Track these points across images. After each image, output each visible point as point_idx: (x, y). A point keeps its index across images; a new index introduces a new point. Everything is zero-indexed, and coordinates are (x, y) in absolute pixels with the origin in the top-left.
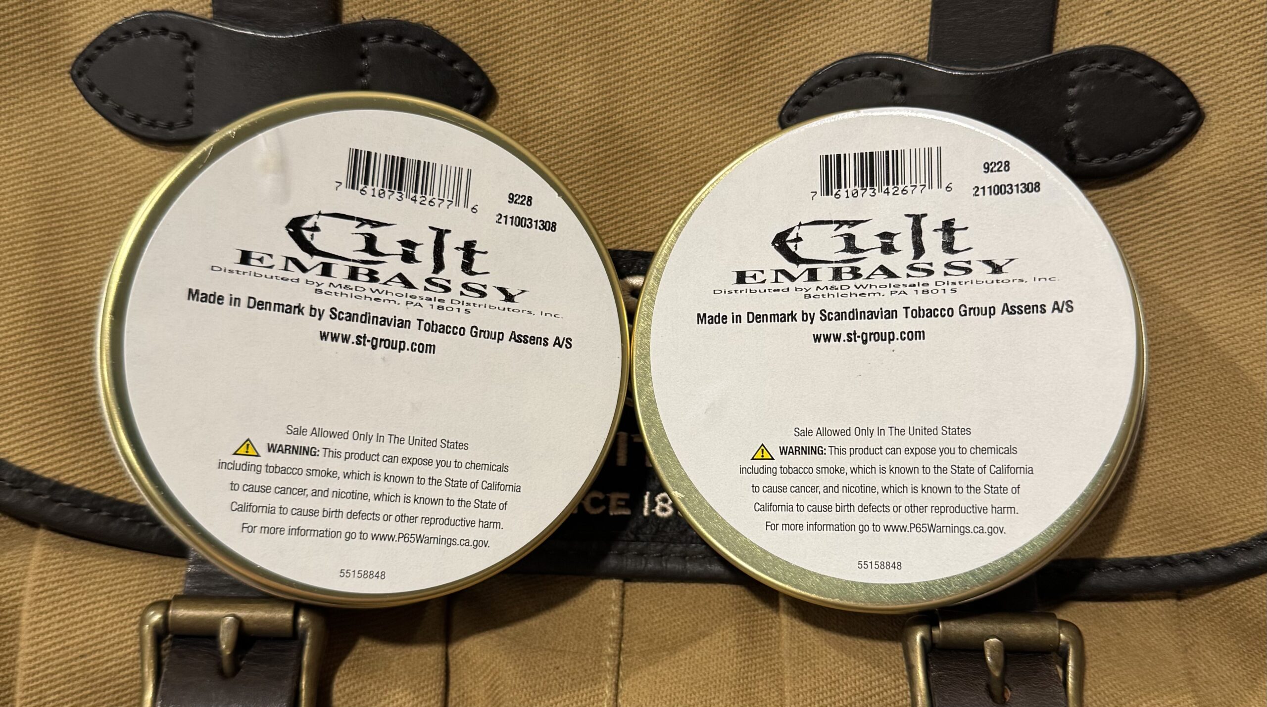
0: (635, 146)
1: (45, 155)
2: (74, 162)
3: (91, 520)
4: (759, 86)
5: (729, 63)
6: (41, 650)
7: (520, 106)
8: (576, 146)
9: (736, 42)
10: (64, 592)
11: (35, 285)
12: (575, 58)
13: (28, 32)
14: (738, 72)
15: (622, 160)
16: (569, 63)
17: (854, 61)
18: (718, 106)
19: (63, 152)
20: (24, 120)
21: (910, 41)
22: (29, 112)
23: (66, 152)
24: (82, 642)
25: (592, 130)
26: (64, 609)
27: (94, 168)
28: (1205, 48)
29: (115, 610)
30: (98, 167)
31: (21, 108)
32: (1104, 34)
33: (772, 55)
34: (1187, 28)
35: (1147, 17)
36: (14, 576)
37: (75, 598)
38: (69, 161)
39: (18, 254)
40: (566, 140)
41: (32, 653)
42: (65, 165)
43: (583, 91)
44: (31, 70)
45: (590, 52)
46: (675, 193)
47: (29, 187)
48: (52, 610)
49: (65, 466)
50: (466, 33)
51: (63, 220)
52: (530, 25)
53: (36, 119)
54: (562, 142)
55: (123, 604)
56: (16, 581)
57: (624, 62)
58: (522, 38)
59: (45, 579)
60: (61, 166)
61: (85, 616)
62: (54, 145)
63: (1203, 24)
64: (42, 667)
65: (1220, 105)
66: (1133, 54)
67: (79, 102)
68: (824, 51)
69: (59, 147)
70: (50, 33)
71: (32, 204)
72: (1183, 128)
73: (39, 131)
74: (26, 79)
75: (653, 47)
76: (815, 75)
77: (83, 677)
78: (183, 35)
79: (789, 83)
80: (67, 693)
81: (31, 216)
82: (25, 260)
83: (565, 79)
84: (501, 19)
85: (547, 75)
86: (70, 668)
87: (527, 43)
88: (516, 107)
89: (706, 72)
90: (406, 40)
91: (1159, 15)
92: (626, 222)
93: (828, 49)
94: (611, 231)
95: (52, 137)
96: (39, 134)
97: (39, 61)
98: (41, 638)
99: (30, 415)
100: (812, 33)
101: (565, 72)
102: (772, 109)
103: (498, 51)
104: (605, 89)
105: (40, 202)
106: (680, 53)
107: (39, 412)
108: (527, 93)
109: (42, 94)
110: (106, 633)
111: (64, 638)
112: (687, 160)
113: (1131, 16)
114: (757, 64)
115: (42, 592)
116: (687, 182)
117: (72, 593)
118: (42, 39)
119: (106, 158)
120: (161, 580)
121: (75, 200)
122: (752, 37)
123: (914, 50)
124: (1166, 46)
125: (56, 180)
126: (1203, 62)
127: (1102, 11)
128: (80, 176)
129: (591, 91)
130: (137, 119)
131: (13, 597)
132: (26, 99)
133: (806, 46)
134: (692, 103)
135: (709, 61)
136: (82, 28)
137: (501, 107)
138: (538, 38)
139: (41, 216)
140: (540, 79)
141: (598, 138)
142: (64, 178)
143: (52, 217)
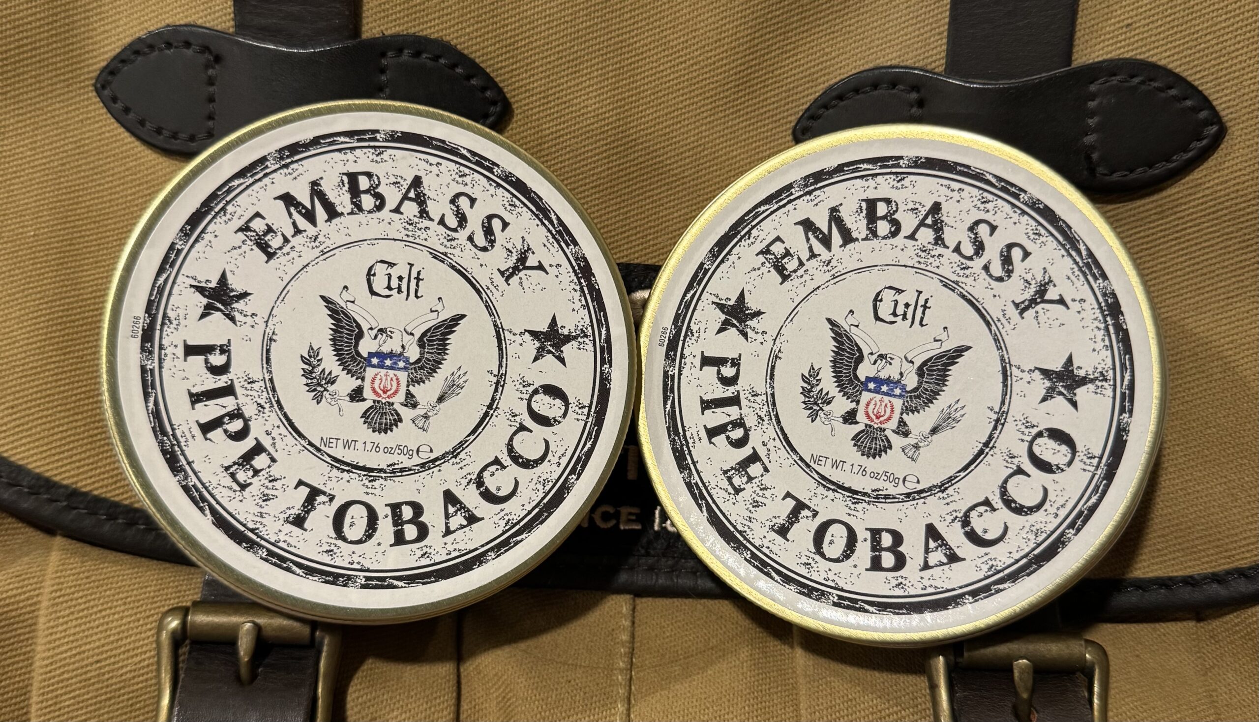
0: (648, 160)
1: (68, 166)
2: (96, 174)
3: (107, 527)
4: (773, 100)
5: (743, 77)
6: (58, 654)
7: (535, 121)
8: (589, 161)
9: (751, 57)
10: (81, 597)
11: (56, 294)
12: (590, 73)
13: (54, 46)
14: (753, 86)
15: (635, 175)
16: (584, 78)
17: (870, 74)
18: (732, 120)
19: (85, 164)
20: (49, 132)
21: (926, 54)
22: (53, 124)
23: (89, 163)
24: (98, 647)
25: (606, 144)
26: (81, 614)
27: (115, 180)
28: (1227, 61)
29: (131, 616)
30: (120, 179)
31: (46, 120)
32: (1124, 47)
33: (786, 68)
34: (1209, 41)
35: (1168, 30)
36: (31, 581)
37: (92, 603)
38: (91, 172)
39: (41, 263)
40: (580, 155)
41: (48, 658)
42: (88, 176)
43: (597, 105)
44: (56, 84)
45: (605, 67)
46: (687, 207)
47: (52, 197)
48: (68, 615)
49: (83, 473)
50: (483, 49)
51: (85, 231)
52: (546, 40)
53: (60, 131)
54: (576, 157)
55: (140, 609)
56: (34, 586)
57: (639, 77)
58: (539, 54)
59: (62, 583)
60: (83, 177)
61: (102, 621)
62: (77, 157)
63: (1226, 37)
64: (58, 672)
65: (1244, 118)
66: (1154, 67)
67: (102, 115)
68: (840, 65)
69: (82, 159)
70: (75, 46)
71: (54, 214)
72: (1205, 142)
73: (62, 142)
74: (51, 92)
75: (667, 62)
76: (831, 88)
77: (98, 682)
78: (205, 49)
79: (803, 97)
80: (81, 698)
81: (52, 226)
82: (47, 269)
83: (579, 94)
84: (518, 35)
85: (562, 90)
86: (86, 673)
87: (542, 58)
88: (531, 122)
89: (720, 86)
90: (424, 56)
91: (1180, 28)
92: (638, 236)
93: (843, 63)
94: (623, 244)
95: (75, 149)
96: (62, 146)
97: (63, 74)
98: (57, 643)
99: (50, 422)
100: (828, 47)
101: (580, 87)
102: (786, 123)
103: (514, 67)
104: (619, 104)
105: (62, 212)
106: (695, 67)
107: (59, 419)
108: (542, 108)
109: (67, 106)
110: (122, 639)
111: (80, 643)
112: (700, 174)
113: (1151, 29)
114: (772, 78)
115: (59, 597)
116: (699, 196)
117: (89, 598)
118: (68, 52)
119: (127, 170)
120: (177, 587)
121: (96, 211)
122: (766, 51)
123: (931, 63)
124: (1188, 59)
125: (78, 191)
126: (1225, 75)
127: (1121, 24)
128: (102, 187)
129: (606, 106)
130: (159, 131)
131: (30, 602)
132: (50, 112)
133: (821, 59)
134: (706, 118)
135: (723, 75)
136: (106, 42)
137: (516, 122)
138: (554, 54)
139: (63, 226)
140: (555, 94)
141: (612, 152)
142: (87, 189)
143: (73, 227)
